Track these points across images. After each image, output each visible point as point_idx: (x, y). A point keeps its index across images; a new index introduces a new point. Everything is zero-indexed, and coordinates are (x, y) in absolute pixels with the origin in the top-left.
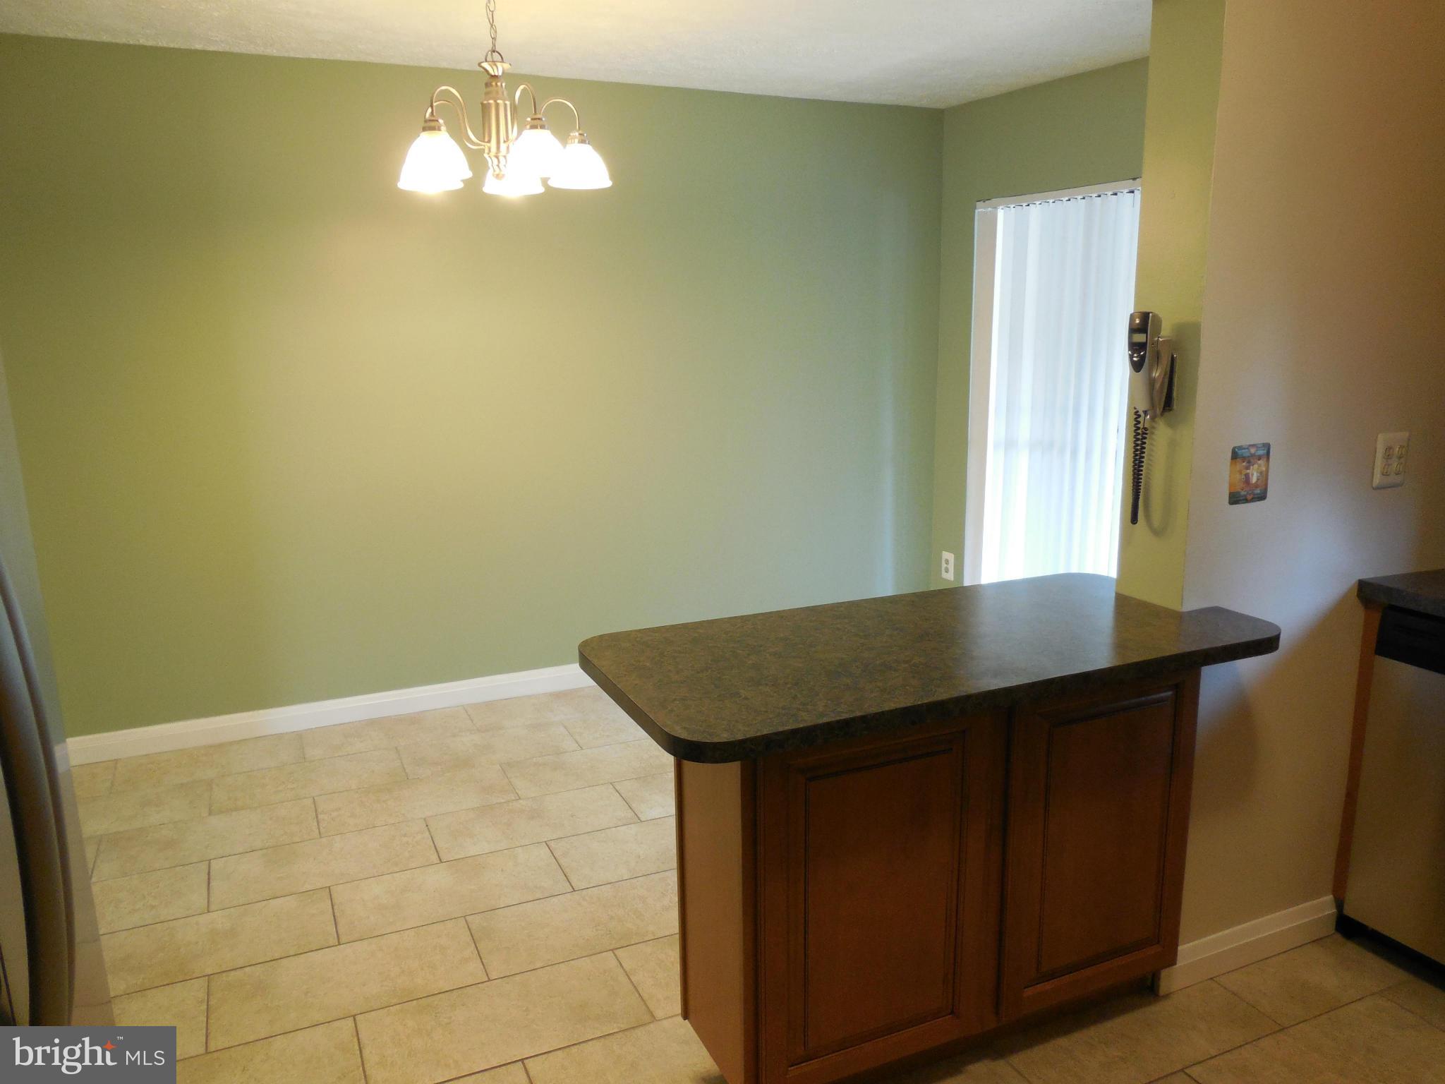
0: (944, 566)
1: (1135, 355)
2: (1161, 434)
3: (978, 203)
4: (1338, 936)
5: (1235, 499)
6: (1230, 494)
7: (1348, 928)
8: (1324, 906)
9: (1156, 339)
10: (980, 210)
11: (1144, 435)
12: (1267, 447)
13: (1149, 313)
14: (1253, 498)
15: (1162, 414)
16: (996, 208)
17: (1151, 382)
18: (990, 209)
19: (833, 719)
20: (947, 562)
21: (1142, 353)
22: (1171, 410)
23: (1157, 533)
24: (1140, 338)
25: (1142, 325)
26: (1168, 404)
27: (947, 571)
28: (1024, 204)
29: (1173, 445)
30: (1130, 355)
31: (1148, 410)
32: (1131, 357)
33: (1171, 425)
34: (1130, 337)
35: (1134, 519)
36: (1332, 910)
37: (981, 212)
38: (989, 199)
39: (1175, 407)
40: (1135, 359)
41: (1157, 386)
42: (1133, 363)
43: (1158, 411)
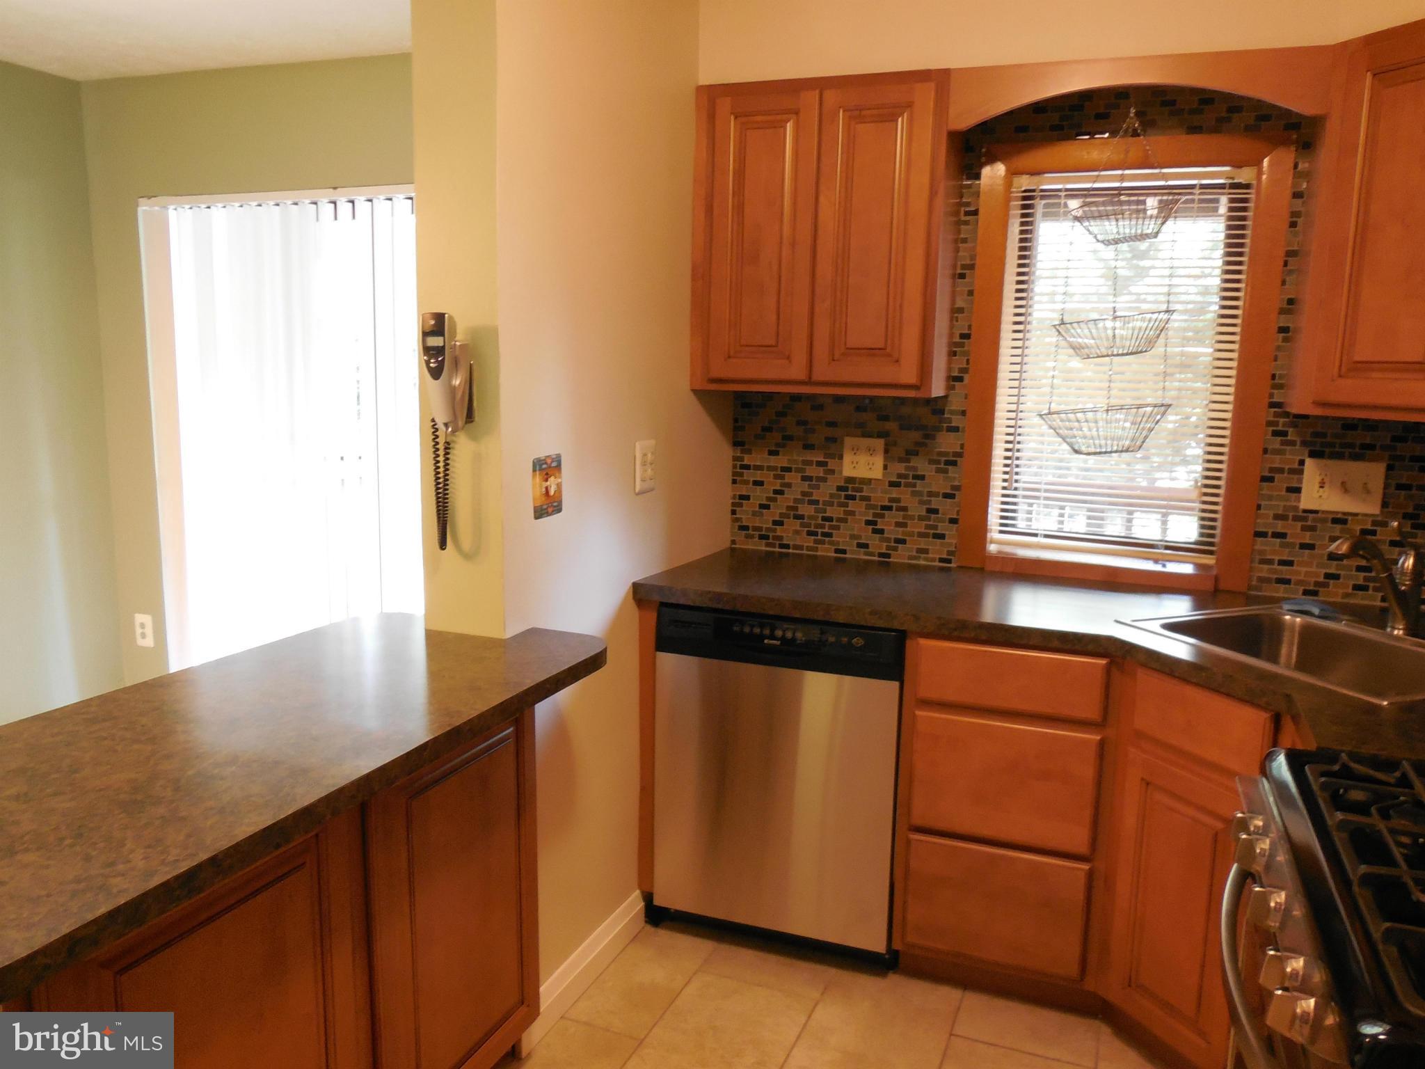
0: (139, 631)
1: (432, 361)
2: (463, 449)
3: (141, 199)
4: (649, 928)
5: (540, 513)
6: (535, 507)
7: (656, 915)
8: (634, 903)
9: (453, 343)
10: (144, 208)
11: (447, 451)
12: (558, 459)
13: (444, 314)
14: (553, 511)
15: (463, 428)
16: (165, 207)
17: (452, 391)
18: (156, 208)
19: (169, 877)
20: (143, 626)
21: (440, 359)
22: (472, 422)
23: (468, 557)
24: (435, 341)
25: (436, 326)
26: (470, 417)
27: (143, 636)
28: (203, 206)
29: (478, 458)
30: (426, 361)
31: (450, 422)
32: (428, 363)
33: (474, 438)
34: (424, 341)
35: (443, 545)
36: (641, 905)
37: (146, 210)
38: (155, 197)
39: (476, 419)
40: (431, 365)
41: (459, 395)
42: (430, 370)
43: (460, 423)
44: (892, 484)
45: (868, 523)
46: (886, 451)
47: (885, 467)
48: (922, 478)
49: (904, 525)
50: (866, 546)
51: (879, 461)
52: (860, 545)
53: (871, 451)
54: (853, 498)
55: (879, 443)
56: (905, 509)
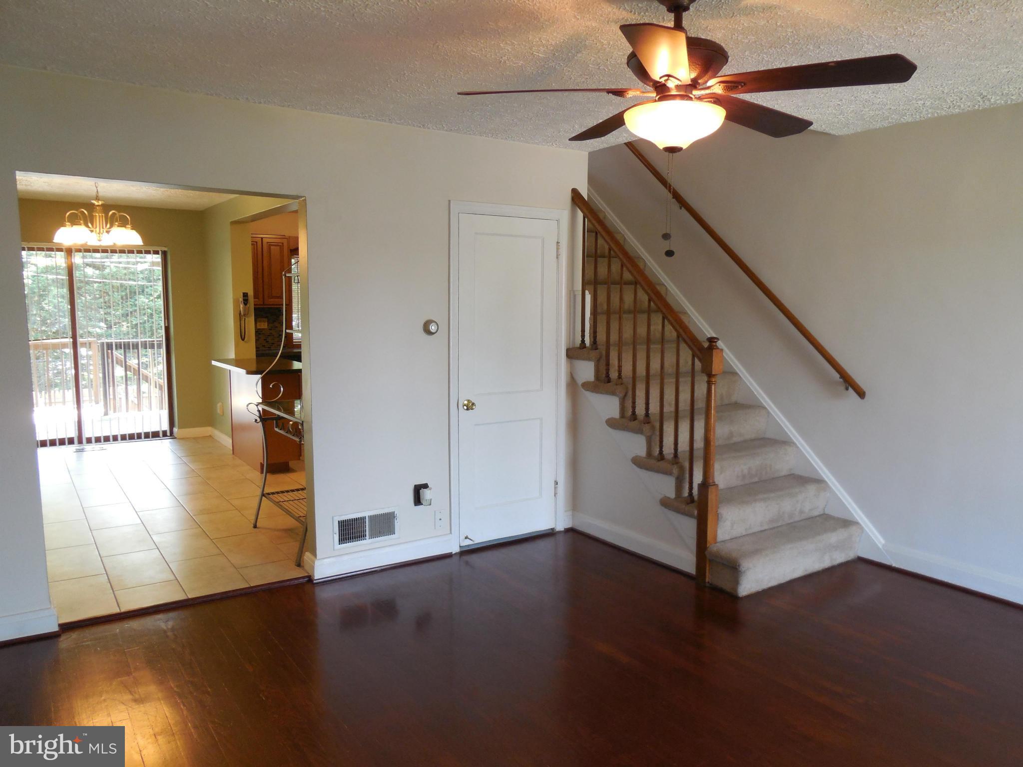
44: (270, 329)
45: (265, 340)
46: (268, 321)
47: (268, 325)
48: (277, 327)
49: (273, 339)
50: (264, 346)
51: (266, 324)
52: (263, 346)
53: (264, 322)
54: (260, 334)
55: (266, 320)
56: (274, 335)
